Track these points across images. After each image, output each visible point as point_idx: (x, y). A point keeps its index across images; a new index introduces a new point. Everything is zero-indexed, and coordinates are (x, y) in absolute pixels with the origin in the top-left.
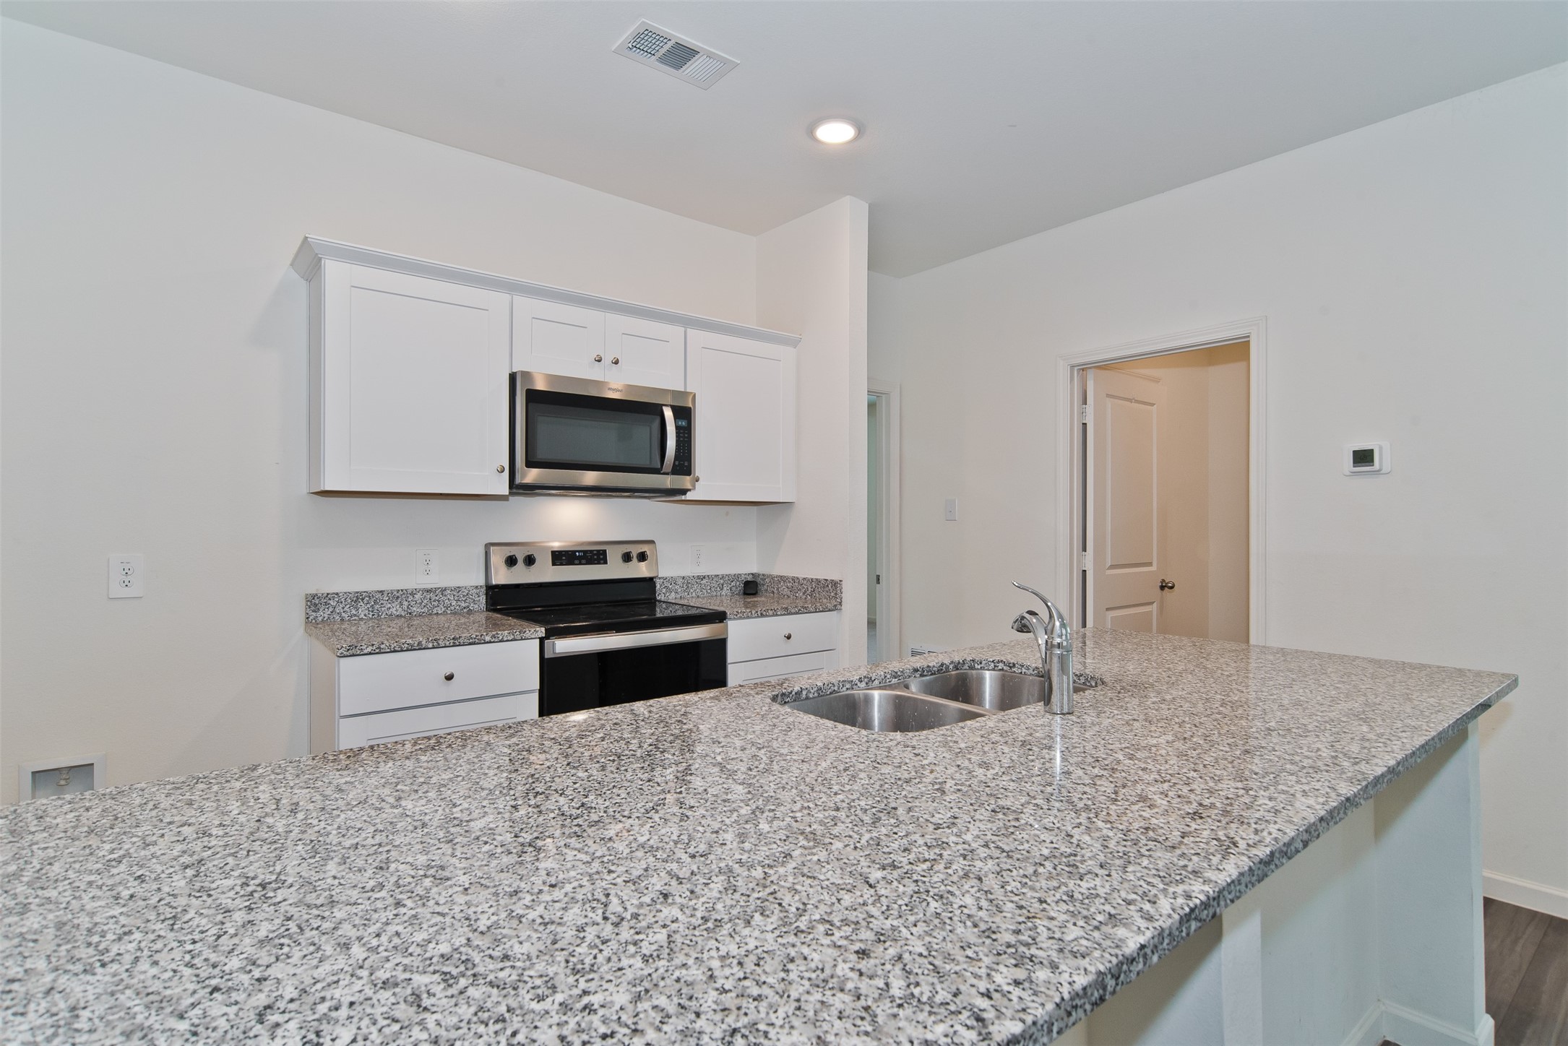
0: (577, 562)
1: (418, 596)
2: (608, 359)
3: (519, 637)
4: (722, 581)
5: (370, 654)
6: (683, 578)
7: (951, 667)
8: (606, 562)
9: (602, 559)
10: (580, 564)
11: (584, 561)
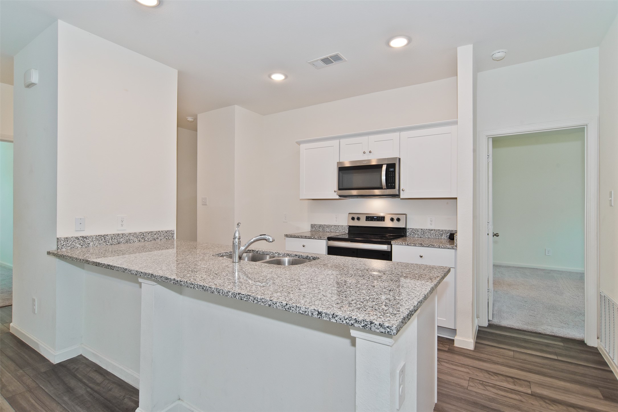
0: (374, 220)
1: (333, 227)
2: (367, 152)
3: (320, 239)
4: (442, 233)
5: (289, 237)
6: (422, 229)
7: (311, 258)
8: (384, 221)
9: (383, 220)
10: (375, 221)
11: (376, 220)
